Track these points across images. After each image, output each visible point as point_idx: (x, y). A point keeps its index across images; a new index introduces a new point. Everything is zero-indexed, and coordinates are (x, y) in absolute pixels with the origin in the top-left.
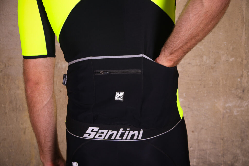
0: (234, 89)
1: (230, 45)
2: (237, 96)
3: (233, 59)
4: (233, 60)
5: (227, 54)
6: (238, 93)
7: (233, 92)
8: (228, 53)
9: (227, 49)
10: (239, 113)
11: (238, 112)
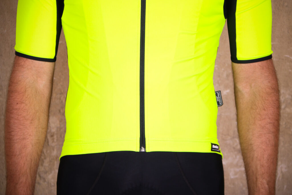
0: (229, 138)
1: (223, 69)
2: (234, 148)
3: (228, 91)
4: (227, 93)
5: (218, 83)
6: (235, 144)
7: (228, 142)
8: (220, 82)
9: (219, 76)
10: (237, 176)
11: (236, 173)
